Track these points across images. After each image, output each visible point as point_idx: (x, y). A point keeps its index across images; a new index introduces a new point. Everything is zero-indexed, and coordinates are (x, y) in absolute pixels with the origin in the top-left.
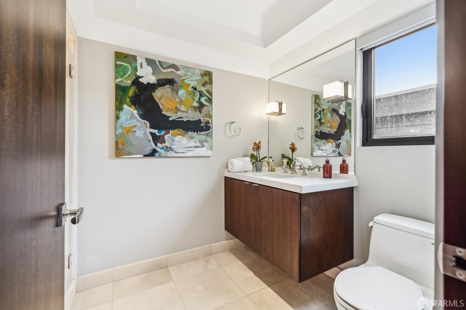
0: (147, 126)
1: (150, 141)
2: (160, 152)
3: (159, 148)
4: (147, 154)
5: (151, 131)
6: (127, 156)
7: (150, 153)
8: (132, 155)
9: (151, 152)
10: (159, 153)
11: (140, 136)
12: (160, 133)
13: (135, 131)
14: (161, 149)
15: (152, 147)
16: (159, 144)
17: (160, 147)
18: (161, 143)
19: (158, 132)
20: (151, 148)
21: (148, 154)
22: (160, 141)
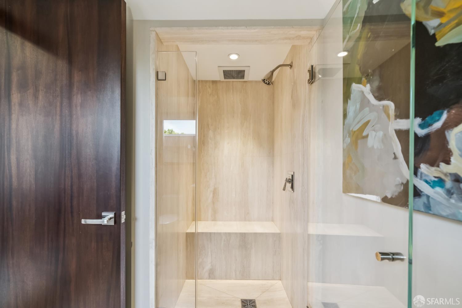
0: (388, 116)
1: (395, 158)
2: (428, 197)
3: (426, 182)
4: (389, 196)
5: (398, 128)
6: (356, 193)
7: (396, 194)
8: (363, 193)
9: (400, 193)
10: (424, 199)
11: (375, 147)
12: (430, 125)
13: (367, 136)
14: (433, 187)
15: (402, 176)
16: (424, 168)
17: (428, 179)
18: (433, 163)
19: (422, 126)
20: (399, 180)
21: (392, 198)
22: (429, 153)
